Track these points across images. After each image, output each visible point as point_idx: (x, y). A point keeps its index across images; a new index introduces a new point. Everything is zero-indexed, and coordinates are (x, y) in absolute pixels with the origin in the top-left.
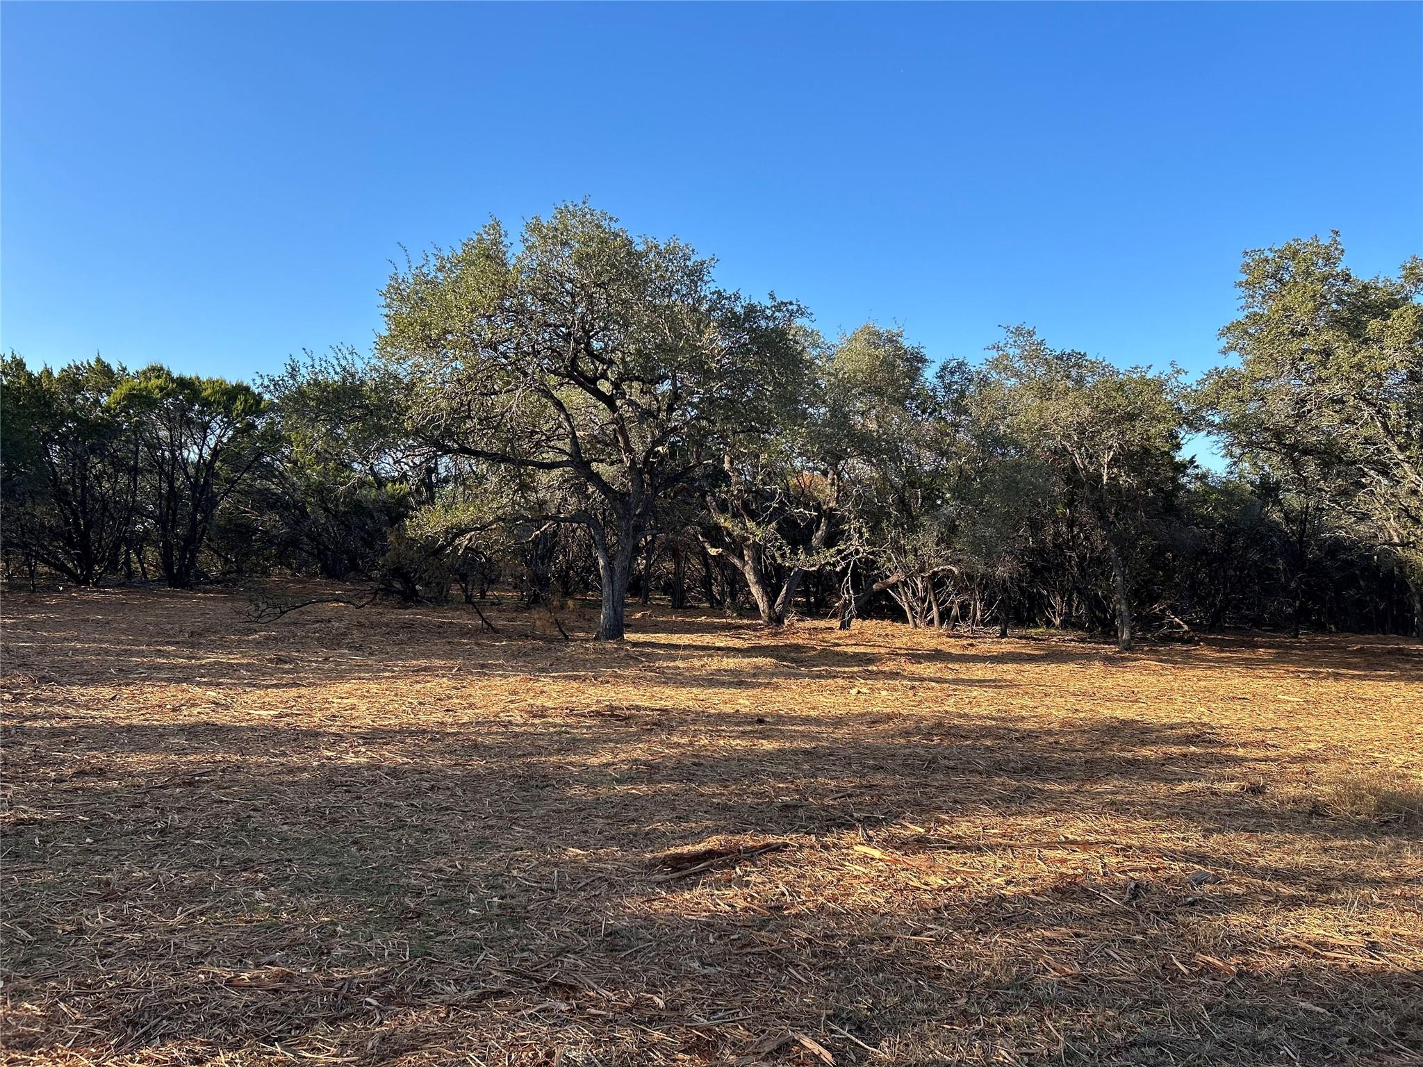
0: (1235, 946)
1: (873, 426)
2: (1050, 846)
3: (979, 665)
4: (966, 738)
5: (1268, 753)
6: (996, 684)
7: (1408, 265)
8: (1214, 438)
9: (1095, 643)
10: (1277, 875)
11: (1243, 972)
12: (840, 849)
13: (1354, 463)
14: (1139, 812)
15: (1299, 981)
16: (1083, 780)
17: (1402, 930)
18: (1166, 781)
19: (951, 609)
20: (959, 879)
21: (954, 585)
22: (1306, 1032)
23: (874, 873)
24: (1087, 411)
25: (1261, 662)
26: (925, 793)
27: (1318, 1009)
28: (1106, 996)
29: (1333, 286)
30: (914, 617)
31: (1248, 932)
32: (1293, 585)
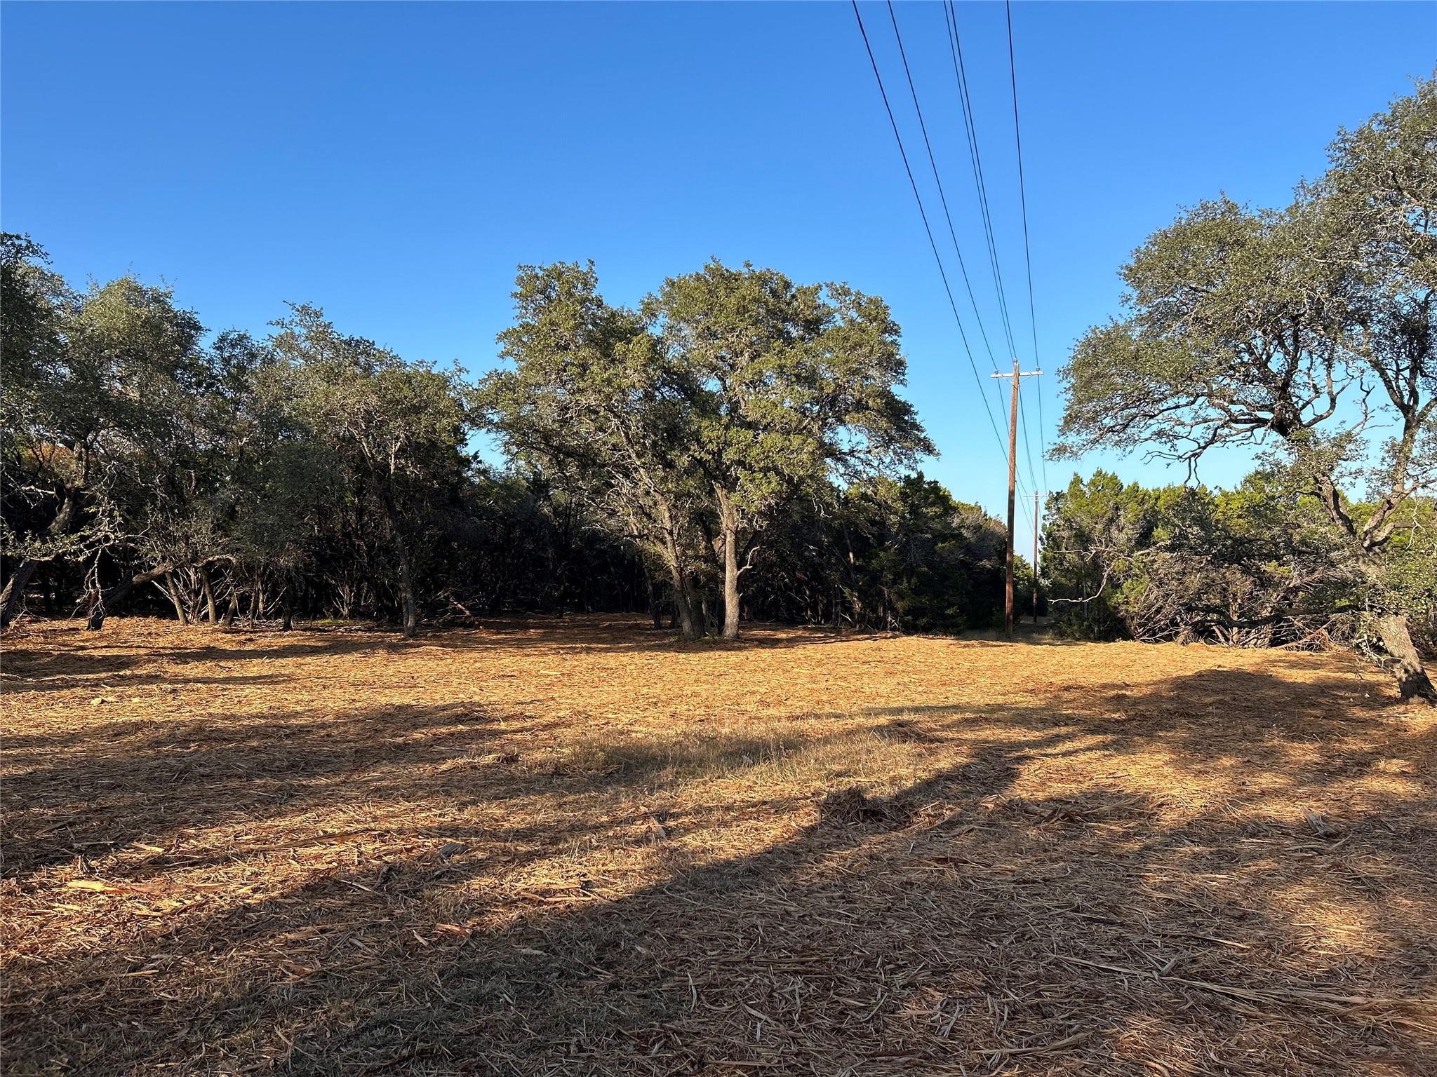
0: (473, 909)
1: (135, 395)
2: (306, 844)
3: (255, 661)
4: (229, 741)
5: (525, 724)
6: (271, 680)
7: (646, 300)
8: (493, 435)
9: (382, 631)
10: (519, 835)
11: (477, 932)
12: (49, 889)
13: (604, 466)
14: (402, 795)
15: (524, 931)
16: (351, 770)
17: (611, 867)
18: (433, 761)
19: (229, 602)
20: (198, 898)
21: (234, 576)
22: (524, 976)
23: (90, 909)
24: (374, 400)
25: (530, 642)
26: (170, 808)
27: (537, 952)
28: (344, 987)
29: (590, 309)
30: (184, 612)
31: (486, 894)
32: (559, 571)
